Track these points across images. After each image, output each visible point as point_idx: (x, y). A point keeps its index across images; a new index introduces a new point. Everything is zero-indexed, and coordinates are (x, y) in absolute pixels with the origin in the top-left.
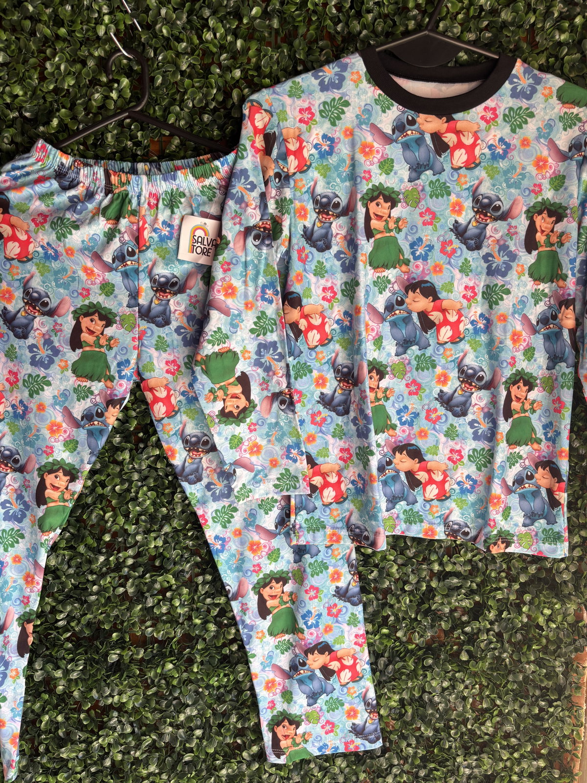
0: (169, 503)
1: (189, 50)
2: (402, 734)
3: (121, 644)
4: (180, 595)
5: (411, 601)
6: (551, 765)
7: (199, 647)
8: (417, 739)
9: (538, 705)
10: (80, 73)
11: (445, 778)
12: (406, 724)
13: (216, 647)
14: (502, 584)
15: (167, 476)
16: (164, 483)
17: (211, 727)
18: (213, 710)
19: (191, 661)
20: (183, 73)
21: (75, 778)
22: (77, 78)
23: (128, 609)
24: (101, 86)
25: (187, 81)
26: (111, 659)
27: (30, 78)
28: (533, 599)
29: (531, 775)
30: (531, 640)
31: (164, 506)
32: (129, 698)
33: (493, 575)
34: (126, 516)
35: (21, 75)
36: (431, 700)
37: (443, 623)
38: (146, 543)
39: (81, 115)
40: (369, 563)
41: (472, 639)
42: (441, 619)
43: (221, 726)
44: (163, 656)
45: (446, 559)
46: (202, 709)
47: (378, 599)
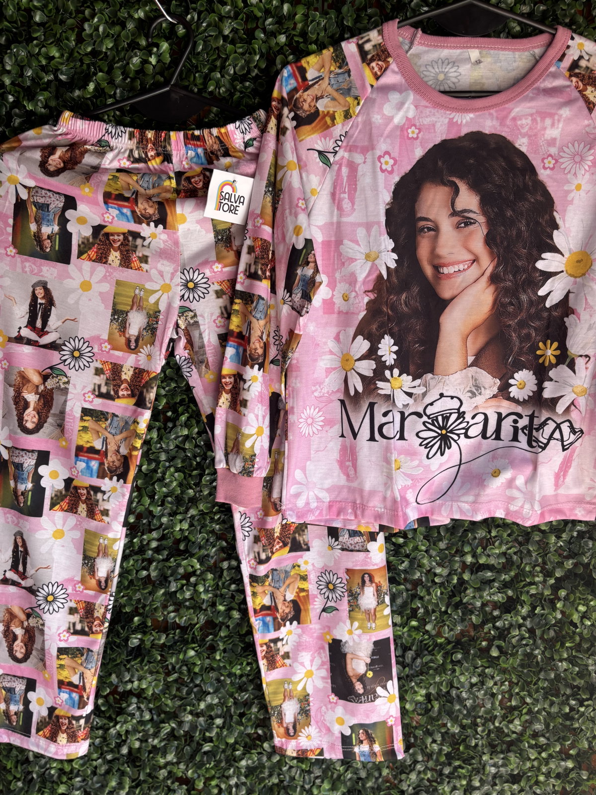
0: (197, 485)
1: (232, 14)
2: (428, 730)
3: (142, 628)
4: (204, 580)
5: (442, 593)
6: (579, 767)
7: (222, 634)
8: (443, 736)
9: (568, 704)
10: (119, 36)
11: (470, 776)
12: (432, 720)
13: (239, 635)
14: (537, 579)
15: (195, 457)
16: (191, 465)
17: (231, 717)
18: (235, 698)
19: (213, 649)
20: (225, 38)
21: (91, 765)
22: (115, 40)
23: (150, 593)
24: (140, 50)
25: (229, 47)
26: (132, 643)
27: (67, 39)
28: (568, 595)
29: (558, 776)
30: (564, 637)
31: (191, 488)
32: (149, 684)
33: (527, 569)
34: (152, 497)
35: (58, 35)
36: (458, 697)
37: (474, 617)
38: (171, 526)
39: (119, 79)
40: (400, 553)
41: (503, 634)
42: (472, 613)
43: (242, 715)
44: (185, 642)
45: (479, 550)
46: (224, 697)
47: (407, 590)
